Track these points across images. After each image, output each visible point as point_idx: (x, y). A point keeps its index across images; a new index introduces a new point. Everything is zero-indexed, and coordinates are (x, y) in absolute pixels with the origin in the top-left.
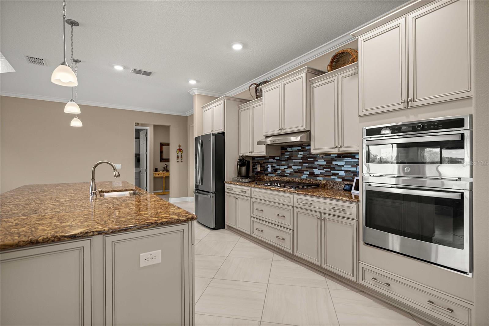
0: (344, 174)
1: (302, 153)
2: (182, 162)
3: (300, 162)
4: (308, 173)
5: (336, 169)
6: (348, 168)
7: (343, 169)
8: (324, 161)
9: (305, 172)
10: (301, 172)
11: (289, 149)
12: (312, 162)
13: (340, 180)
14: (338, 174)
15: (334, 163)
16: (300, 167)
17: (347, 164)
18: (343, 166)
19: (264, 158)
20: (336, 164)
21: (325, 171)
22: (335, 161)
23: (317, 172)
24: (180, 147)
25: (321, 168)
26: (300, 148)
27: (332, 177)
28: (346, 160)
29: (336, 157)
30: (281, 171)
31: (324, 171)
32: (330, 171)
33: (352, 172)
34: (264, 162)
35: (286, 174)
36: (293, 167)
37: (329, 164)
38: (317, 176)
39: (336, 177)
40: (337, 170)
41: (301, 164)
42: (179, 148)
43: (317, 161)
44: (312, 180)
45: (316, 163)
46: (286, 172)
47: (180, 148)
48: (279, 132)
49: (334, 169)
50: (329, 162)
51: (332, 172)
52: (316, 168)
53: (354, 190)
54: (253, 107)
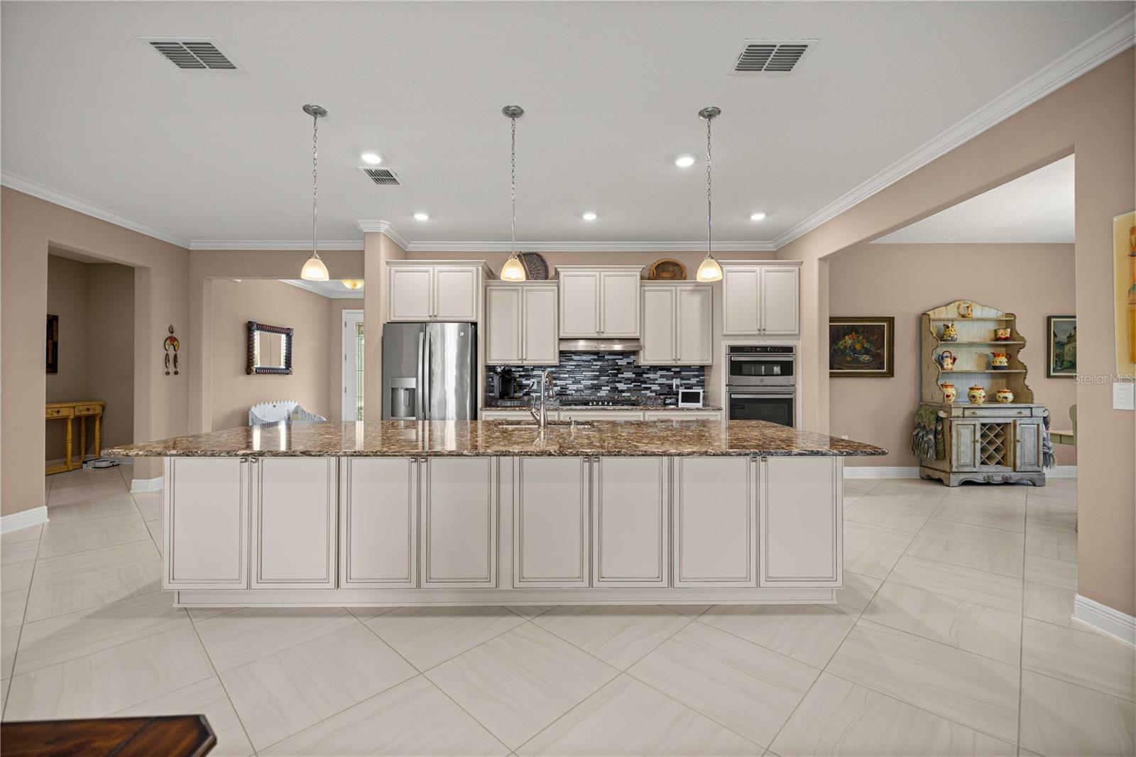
0: (659, 388)
1: (600, 363)
2: (176, 373)
3: (595, 376)
4: (609, 388)
5: (648, 382)
6: (663, 381)
7: (656, 382)
8: (633, 373)
9: (603, 388)
10: (597, 388)
11: (575, 357)
12: (616, 375)
13: (654, 394)
14: (650, 388)
15: (645, 376)
16: (596, 382)
17: (662, 376)
18: (657, 379)
19: (521, 369)
20: (648, 378)
21: (634, 385)
22: (646, 373)
23: (621, 386)
24: (172, 332)
25: (630, 382)
26: (596, 357)
27: (643, 392)
28: (660, 373)
29: (648, 369)
30: (559, 388)
31: (632, 386)
32: (640, 386)
33: (668, 386)
34: (520, 375)
35: (568, 392)
36: (582, 382)
37: (638, 378)
38: (623, 391)
39: (648, 392)
40: (650, 384)
41: (596, 378)
42: (170, 335)
43: (622, 373)
44: (616, 397)
45: (620, 376)
46: (570, 388)
47: (174, 335)
48: (595, 336)
49: (645, 382)
50: (639, 374)
51: (643, 386)
52: (620, 382)
53: (682, 402)
54: (527, 290)
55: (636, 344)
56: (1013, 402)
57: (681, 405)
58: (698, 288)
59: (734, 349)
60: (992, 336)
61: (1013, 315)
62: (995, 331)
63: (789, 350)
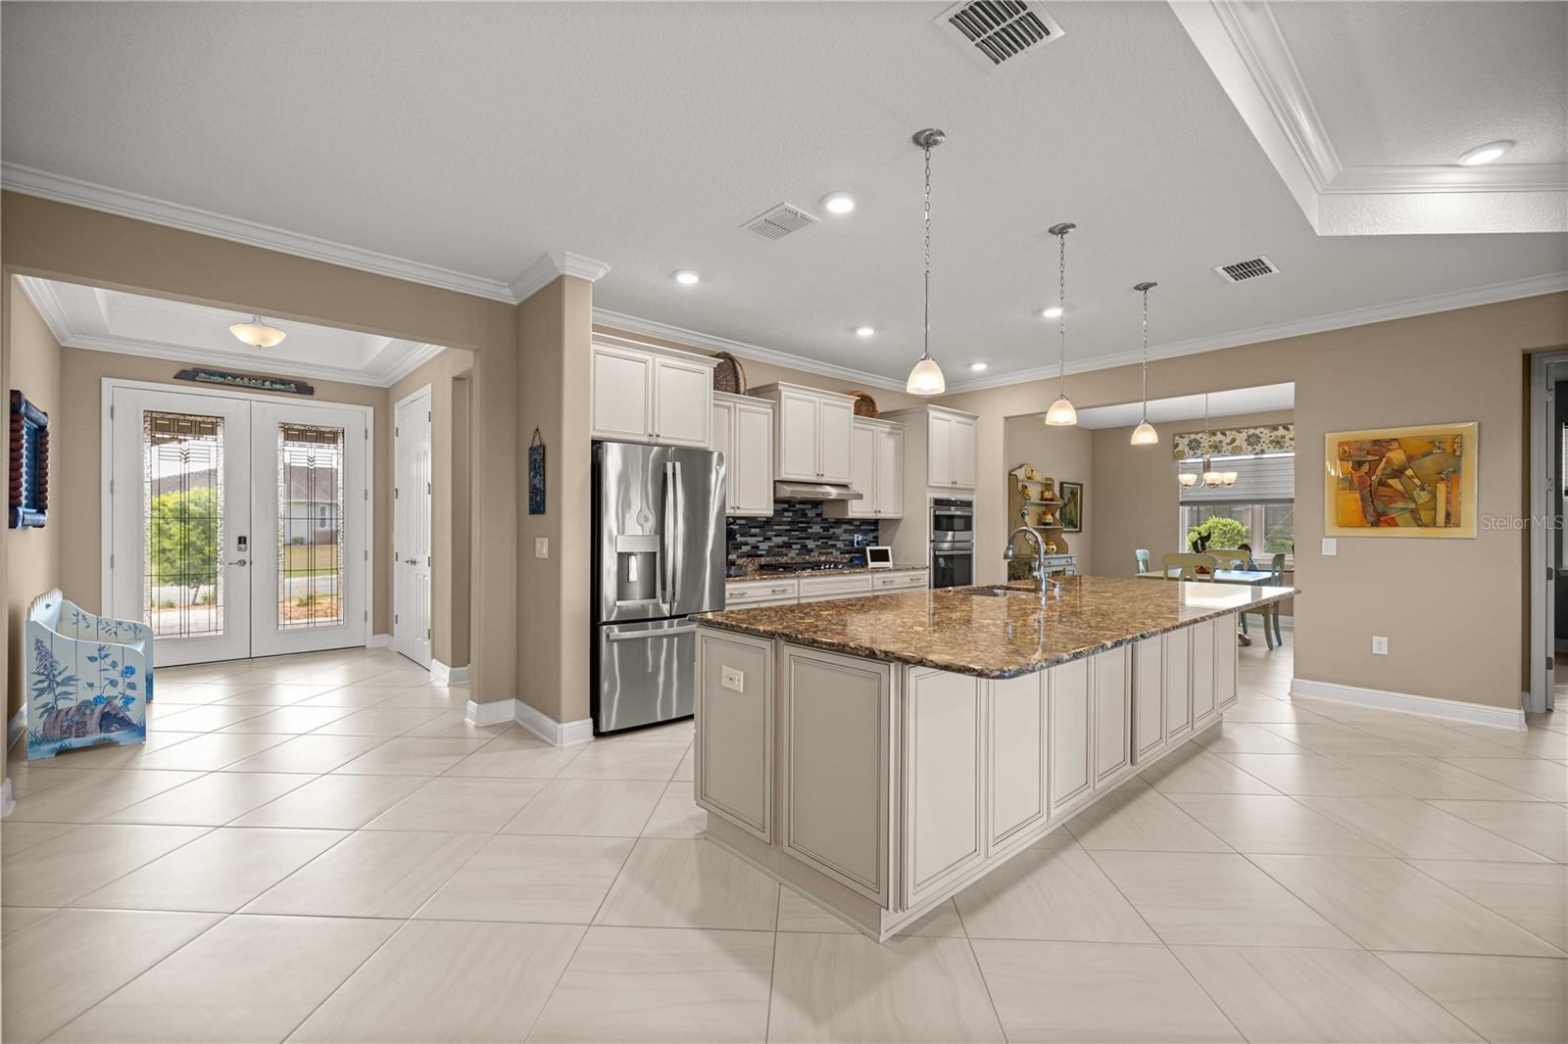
0: (843, 546)
1: (790, 514)
4: (799, 547)
5: (834, 538)
6: (846, 537)
7: (840, 538)
8: (821, 528)
9: (793, 546)
10: (788, 546)
12: (805, 529)
13: (839, 553)
14: (836, 545)
15: (831, 530)
16: (786, 539)
17: (845, 531)
18: (841, 535)
20: (833, 533)
21: (822, 543)
23: (810, 544)
25: (818, 538)
26: (786, 506)
27: (829, 551)
28: (844, 527)
29: (835, 523)
30: (749, 548)
31: (820, 543)
32: (827, 543)
33: (850, 542)
35: (760, 552)
37: (825, 533)
38: (812, 550)
39: (834, 550)
40: (836, 541)
41: (787, 533)
45: (809, 530)
46: (761, 548)
48: (815, 479)
49: (831, 538)
50: (826, 529)
51: (829, 543)
52: (809, 539)
53: (872, 561)
54: (740, 410)
55: (844, 491)
56: (1056, 553)
57: (871, 564)
58: (895, 431)
59: (938, 502)
60: (1039, 496)
61: (1051, 479)
62: (1042, 492)
63: (969, 504)
